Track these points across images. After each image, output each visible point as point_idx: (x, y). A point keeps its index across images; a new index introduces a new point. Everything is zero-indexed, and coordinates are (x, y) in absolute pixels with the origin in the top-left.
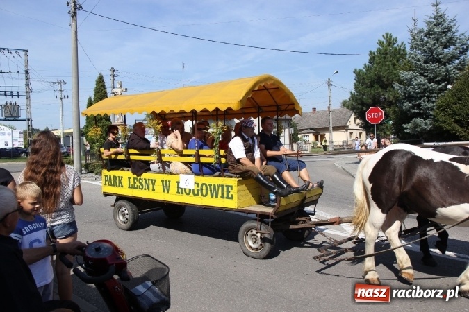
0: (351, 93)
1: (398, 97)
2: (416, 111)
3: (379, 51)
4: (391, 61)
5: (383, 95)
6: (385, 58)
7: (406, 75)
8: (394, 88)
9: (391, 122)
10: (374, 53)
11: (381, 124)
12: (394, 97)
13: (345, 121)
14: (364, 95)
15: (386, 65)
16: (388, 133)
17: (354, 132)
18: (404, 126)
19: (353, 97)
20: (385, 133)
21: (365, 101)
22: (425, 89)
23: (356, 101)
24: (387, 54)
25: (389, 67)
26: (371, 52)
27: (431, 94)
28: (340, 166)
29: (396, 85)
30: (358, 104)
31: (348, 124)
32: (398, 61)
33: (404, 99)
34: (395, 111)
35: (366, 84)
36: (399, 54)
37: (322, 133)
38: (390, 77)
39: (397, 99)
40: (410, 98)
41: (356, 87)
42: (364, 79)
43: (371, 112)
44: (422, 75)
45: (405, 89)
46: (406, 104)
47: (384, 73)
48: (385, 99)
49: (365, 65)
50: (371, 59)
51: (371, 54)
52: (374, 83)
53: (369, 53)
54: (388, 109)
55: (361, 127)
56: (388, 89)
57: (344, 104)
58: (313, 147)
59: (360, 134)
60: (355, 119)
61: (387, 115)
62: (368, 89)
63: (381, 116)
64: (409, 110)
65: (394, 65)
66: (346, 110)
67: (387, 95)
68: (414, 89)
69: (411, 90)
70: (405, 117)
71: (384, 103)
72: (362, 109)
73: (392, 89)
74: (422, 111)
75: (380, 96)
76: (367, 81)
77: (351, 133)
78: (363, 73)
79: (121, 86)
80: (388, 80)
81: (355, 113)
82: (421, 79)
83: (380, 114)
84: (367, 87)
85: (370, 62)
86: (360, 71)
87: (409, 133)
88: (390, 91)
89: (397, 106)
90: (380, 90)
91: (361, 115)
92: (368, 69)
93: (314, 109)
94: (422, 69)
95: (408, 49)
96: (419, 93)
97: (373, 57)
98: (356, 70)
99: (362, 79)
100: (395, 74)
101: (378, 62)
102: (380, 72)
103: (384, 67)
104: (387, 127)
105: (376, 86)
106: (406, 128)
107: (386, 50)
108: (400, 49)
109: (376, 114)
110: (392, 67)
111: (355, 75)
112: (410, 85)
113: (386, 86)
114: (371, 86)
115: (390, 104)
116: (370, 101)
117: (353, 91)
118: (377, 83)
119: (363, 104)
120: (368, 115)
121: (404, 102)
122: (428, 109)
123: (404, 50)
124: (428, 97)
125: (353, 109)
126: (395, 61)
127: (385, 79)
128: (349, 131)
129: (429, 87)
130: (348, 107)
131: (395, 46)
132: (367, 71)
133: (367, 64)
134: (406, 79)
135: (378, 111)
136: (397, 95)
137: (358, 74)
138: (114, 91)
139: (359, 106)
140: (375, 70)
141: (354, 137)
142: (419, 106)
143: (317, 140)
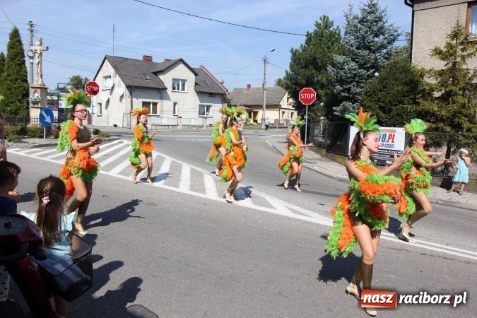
0: (286, 72)
1: (330, 80)
2: (346, 95)
3: (316, 33)
4: (326, 44)
5: (317, 76)
6: (321, 40)
7: (339, 59)
8: (326, 70)
9: (322, 104)
10: (311, 34)
11: (313, 105)
12: (327, 79)
13: (278, 100)
14: (298, 75)
15: (321, 47)
16: (319, 114)
17: (286, 111)
18: (334, 108)
19: (288, 76)
20: (315, 114)
21: (299, 81)
22: (355, 75)
23: (291, 80)
24: (323, 36)
25: (324, 50)
26: (308, 33)
27: (360, 79)
28: (271, 145)
29: (330, 68)
30: (292, 84)
31: (281, 103)
32: (332, 44)
33: (336, 82)
34: (326, 93)
35: (301, 64)
36: (334, 38)
37: (255, 110)
38: (324, 59)
39: (329, 82)
40: (341, 82)
41: (291, 67)
42: (300, 59)
43: (303, 92)
44: (353, 60)
45: (338, 73)
46: (337, 87)
47: (319, 56)
48: (318, 81)
49: (302, 46)
50: (308, 39)
51: (308, 35)
52: (309, 64)
53: (306, 34)
54: (320, 91)
55: (293, 106)
56: (322, 71)
57: (279, 83)
58: (246, 123)
59: (292, 113)
60: (288, 98)
61: (318, 97)
62: (303, 70)
63: (313, 98)
64: (339, 94)
65: (329, 48)
66: (280, 89)
67: (321, 78)
68: (345, 73)
69: (343, 74)
70: (335, 100)
71: (317, 85)
72: (296, 89)
73: (325, 72)
74: (351, 96)
75: (313, 78)
76: (302, 61)
77: (283, 112)
78: (299, 53)
79: (41, 44)
80: (322, 62)
81: (289, 93)
82: (353, 64)
83: (312, 95)
84: (302, 68)
85: (307, 43)
86: (297, 50)
87: (338, 116)
88: (323, 73)
89: (329, 89)
90: (314, 71)
91: (294, 95)
92: (304, 49)
93: (249, 86)
94: (354, 55)
95: (342, 34)
96: (349, 78)
97: (309, 38)
98: (292, 49)
99: (298, 60)
100: (329, 57)
101: (314, 43)
102: (316, 53)
103: (319, 49)
104: (318, 109)
105: (311, 67)
106: (336, 111)
107: (322, 32)
108: (335, 33)
109: (308, 95)
110: (326, 50)
111: (291, 54)
112: (342, 69)
113: (320, 68)
114: (306, 67)
115: (323, 86)
116: (304, 81)
117: (289, 71)
118: (312, 64)
119: (297, 84)
120: (301, 96)
121: (335, 86)
122: (357, 93)
123: (339, 34)
124: (357, 82)
125: (287, 88)
126: (330, 44)
127: (319, 61)
128: (281, 110)
129: (359, 73)
130: (282, 86)
131: (331, 29)
132: (303, 51)
133: (304, 44)
134: (339, 63)
135: (311, 92)
136: (330, 78)
137: (294, 53)
138: (33, 48)
139: (293, 86)
140: (311, 51)
141: (285, 116)
142: (349, 90)
143: (250, 117)
